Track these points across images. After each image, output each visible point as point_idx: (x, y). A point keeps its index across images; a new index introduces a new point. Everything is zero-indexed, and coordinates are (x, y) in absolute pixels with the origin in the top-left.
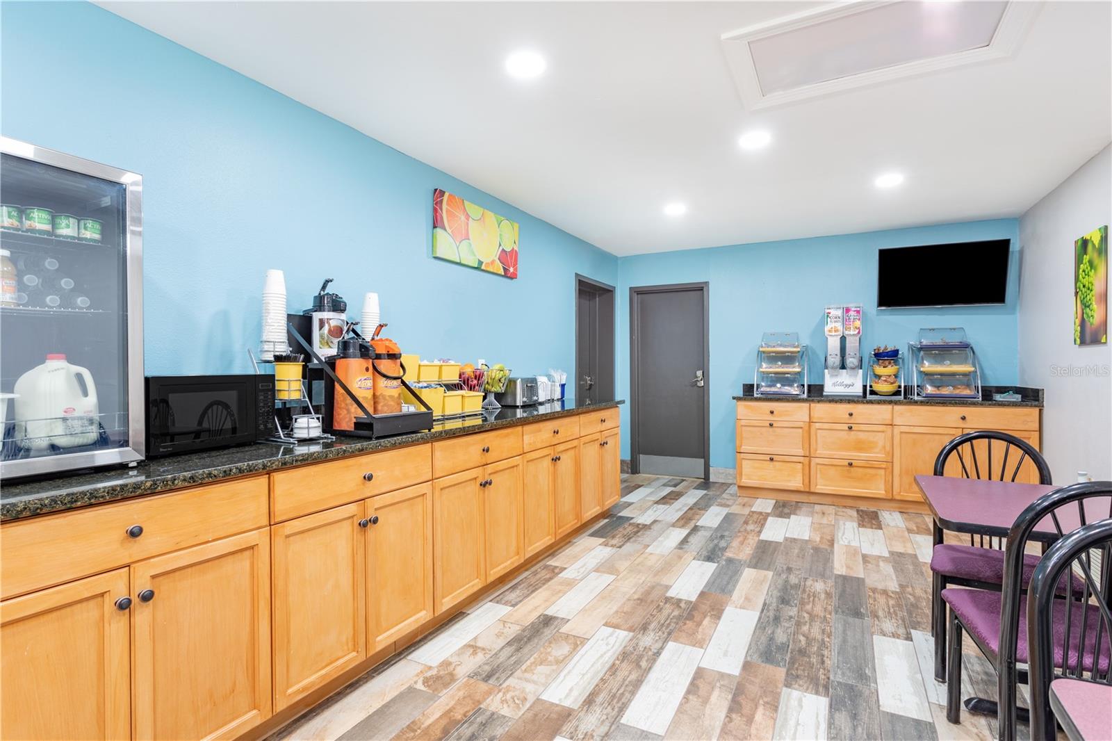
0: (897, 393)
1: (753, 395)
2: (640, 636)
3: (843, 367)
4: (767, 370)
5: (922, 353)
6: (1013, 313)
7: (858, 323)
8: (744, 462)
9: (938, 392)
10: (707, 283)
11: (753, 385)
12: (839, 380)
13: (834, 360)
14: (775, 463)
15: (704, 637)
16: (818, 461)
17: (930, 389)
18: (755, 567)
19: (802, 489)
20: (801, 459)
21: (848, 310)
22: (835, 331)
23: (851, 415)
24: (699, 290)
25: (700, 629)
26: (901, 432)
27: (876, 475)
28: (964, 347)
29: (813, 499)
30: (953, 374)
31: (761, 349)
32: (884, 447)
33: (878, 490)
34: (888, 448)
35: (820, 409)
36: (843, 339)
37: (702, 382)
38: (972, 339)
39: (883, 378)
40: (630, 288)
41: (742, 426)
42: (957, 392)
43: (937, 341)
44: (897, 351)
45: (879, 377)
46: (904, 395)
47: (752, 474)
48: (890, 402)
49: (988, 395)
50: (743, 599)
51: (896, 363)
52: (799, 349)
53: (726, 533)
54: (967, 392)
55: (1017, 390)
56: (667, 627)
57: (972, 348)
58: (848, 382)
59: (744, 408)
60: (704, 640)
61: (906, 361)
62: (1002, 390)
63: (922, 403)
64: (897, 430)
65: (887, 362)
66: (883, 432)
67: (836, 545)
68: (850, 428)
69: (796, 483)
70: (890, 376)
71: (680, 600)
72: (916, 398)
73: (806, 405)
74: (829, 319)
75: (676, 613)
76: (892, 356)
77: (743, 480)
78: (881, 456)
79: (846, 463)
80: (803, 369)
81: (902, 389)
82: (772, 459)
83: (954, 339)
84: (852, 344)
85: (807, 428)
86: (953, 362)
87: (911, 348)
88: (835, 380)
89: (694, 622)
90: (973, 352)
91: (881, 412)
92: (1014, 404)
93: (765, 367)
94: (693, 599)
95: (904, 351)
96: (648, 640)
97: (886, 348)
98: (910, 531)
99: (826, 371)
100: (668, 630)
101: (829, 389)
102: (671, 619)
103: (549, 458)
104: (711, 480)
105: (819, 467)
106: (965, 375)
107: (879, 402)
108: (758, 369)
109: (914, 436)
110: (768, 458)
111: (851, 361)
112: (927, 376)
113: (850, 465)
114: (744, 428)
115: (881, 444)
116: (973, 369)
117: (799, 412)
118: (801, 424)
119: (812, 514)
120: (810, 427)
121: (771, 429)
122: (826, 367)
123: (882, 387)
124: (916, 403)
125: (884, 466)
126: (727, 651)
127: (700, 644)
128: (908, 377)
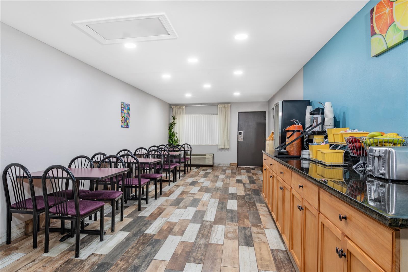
2: (206, 243)
15: (181, 245)
25: (182, 248)
50: (159, 268)
56: (197, 247)
60: (181, 244)
71: (194, 262)
75: (194, 254)
89: (185, 251)
94: (187, 264)
96: (202, 241)
100: (196, 246)
102: (196, 251)
126: (172, 241)
127: (182, 243)
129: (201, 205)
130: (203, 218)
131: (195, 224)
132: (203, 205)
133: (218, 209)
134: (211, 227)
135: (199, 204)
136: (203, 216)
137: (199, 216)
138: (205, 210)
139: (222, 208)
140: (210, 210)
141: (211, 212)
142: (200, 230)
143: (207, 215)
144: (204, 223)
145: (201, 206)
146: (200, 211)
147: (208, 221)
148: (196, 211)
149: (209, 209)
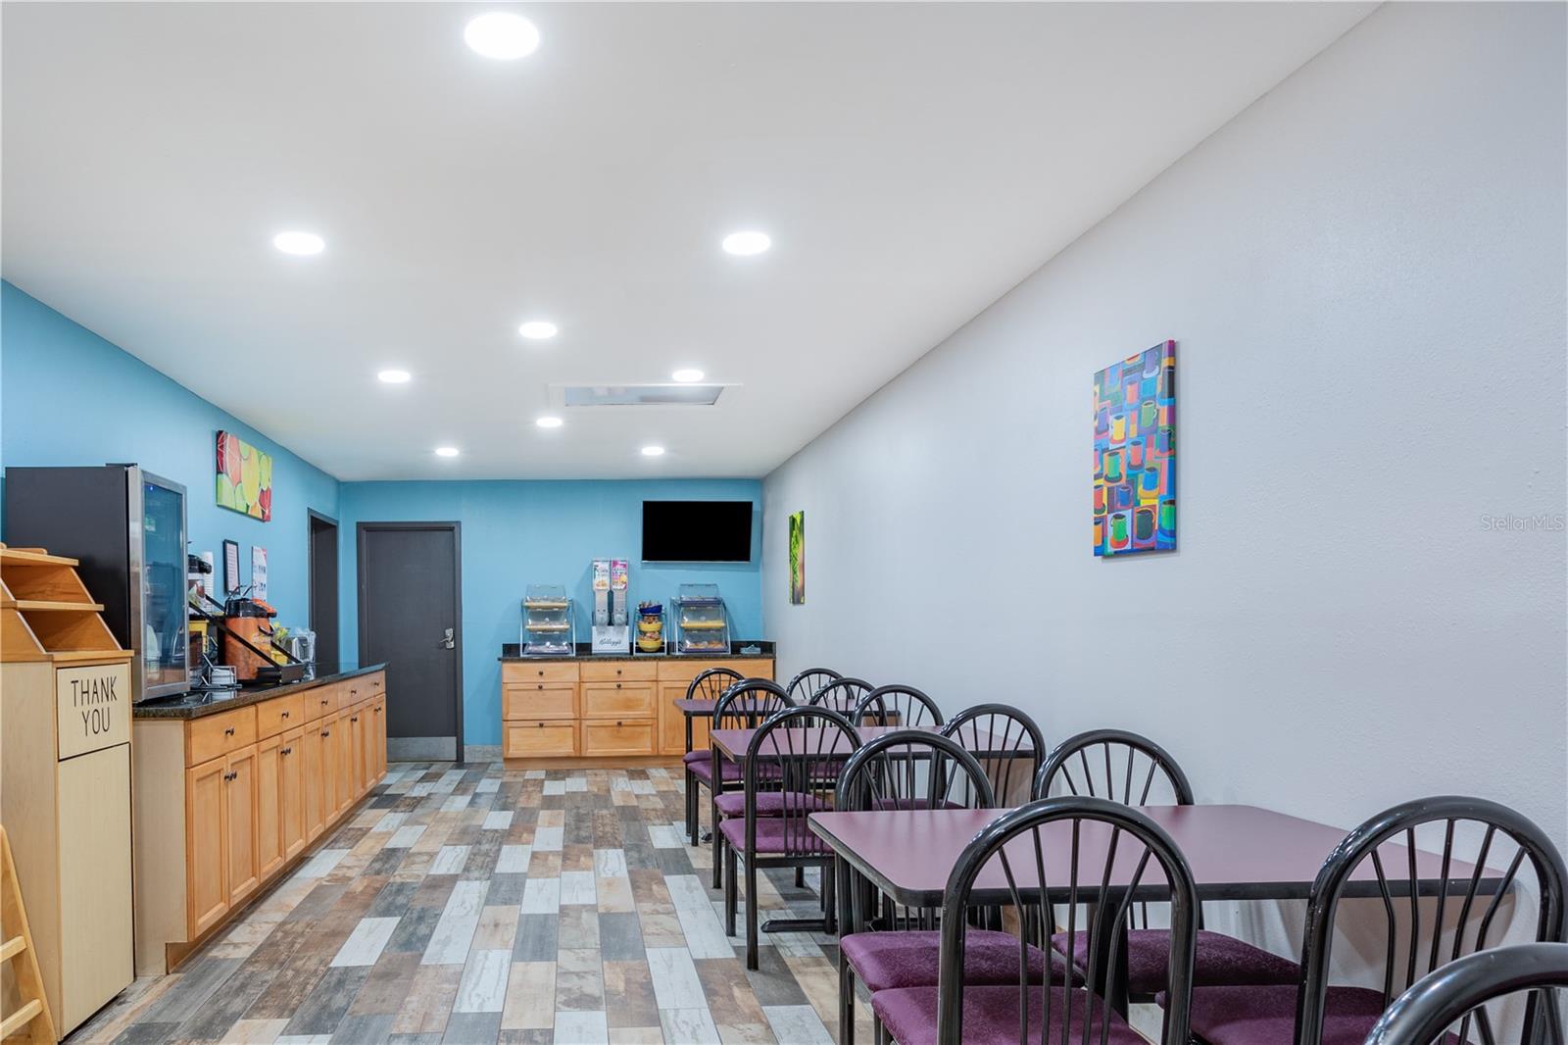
0: (661, 650)
1: (519, 655)
2: (478, 845)
3: (610, 623)
4: (535, 627)
5: (682, 608)
6: (758, 571)
7: (624, 578)
8: (511, 731)
9: (696, 647)
10: (459, 523)
11: (519, 645)
12: (606, 637)
13: (602, 616)
14: (544, 729)
15: (528, 840)
16: (589, 723)
17: (689, 644)
18: (548, 809)
19: (573, 755)
20: (572, 722)
21: (615, 563)
22: (603, 585)
23: (619, 672)
24: (450, 529)
25: (523, 839)
26: (665, 688)
27: (642, 733)
28: (718, 603)
29: (583, 764)
30: (708, 630)
31: (526, 604)
32: (650, 704)
33: (645, 747)
34: (654, 705)
35: (590, 668)
36: (611, 594)
37: (452, 643)
38: (724, 594)
39: (648, 635)
40: (358, 523)
41: (509, 690)
42: (711, 646)
43: (696, 598)
44: (660, 606)
45: (643, 633)
46: (665, 652)
47: (520, 743)
48: (655, 658)
49: (736, 648)
50: (547, 823)
51: (660, 619)
52: (566, 604)
53: (510, 795)
54: (720, 647)
55: (757, 644)
56: (497, 841)
57: (724, 604)
58: (615, 639)
59: (510, 670)
60: (529, 842)
61: (669, 617)
62: (748, 644)
63: (683, 658)
64: (661, 686)
65: (651, 618)
66: (649, 688)
67: (612, 793)
68: (619, 686)
69: (567, 749)
70: (654, 632)
71: (496, 830)
72: (677, 653)
73: (576, 664)
74: (597, 573)
75: (498, 835)
76: (657, 611)
77: (511, 751)
78: (648, 713)
79: (615, 722)
80: (571, 626)
81: (666, 646)
82: (541, 725)
83: (708, 595)
84: (618, 599)
85: (576, 689)
86: (708, 618)
87: (673, 603)
88: (602, 638)
89: (516, 836)
90: (725, 608)
91: (645, 669)
92: (755, 657)
93: (531, 624)
94: (507, 827)
95: (667, 607)
96: (484, 847)
97: (650, 604)
98: (672, 778)
99: (594, 628)
101: (597, 648)
102: (496, 837)
103: (349, 718)
104: (465, 761)
105: (589, 729)
106: (718, 630)
107: (645, 659)
108: (524, 627)
109: (677, 691)
110: (537, 723)
111: (619, 617)
112: (687, 631)
113: (620, 724)
114: (510, 693)
115: (647, 701)
116: (723, 624)
117: (568, 672)
118: (571, 685)
119: (585, 776)
120: (580, 686)
121: (540, 693)
122: (594, 624)
123: (648, 644)
124: (677, 658)
125: (650, 723)
126: (548, 843)
128: (671, 634)
129: (507, 925)
130: (492, 885)
131: (509, 871)
132: (496, 925)
133: (437, 916)
134: (467, 869)
135: (515, 929)
136: (494, 890)
137: (503, 888)
138: (486, 907)
139: (420, 919)
140: (469, 909)
141: (463, 903)
142: (495, 861)
143: (480, 893)
144: (487, 875)
145: (507, 921)
146: (506, 904)
147: (476, 879)
148: (519, 901)
149: (473, 912)
